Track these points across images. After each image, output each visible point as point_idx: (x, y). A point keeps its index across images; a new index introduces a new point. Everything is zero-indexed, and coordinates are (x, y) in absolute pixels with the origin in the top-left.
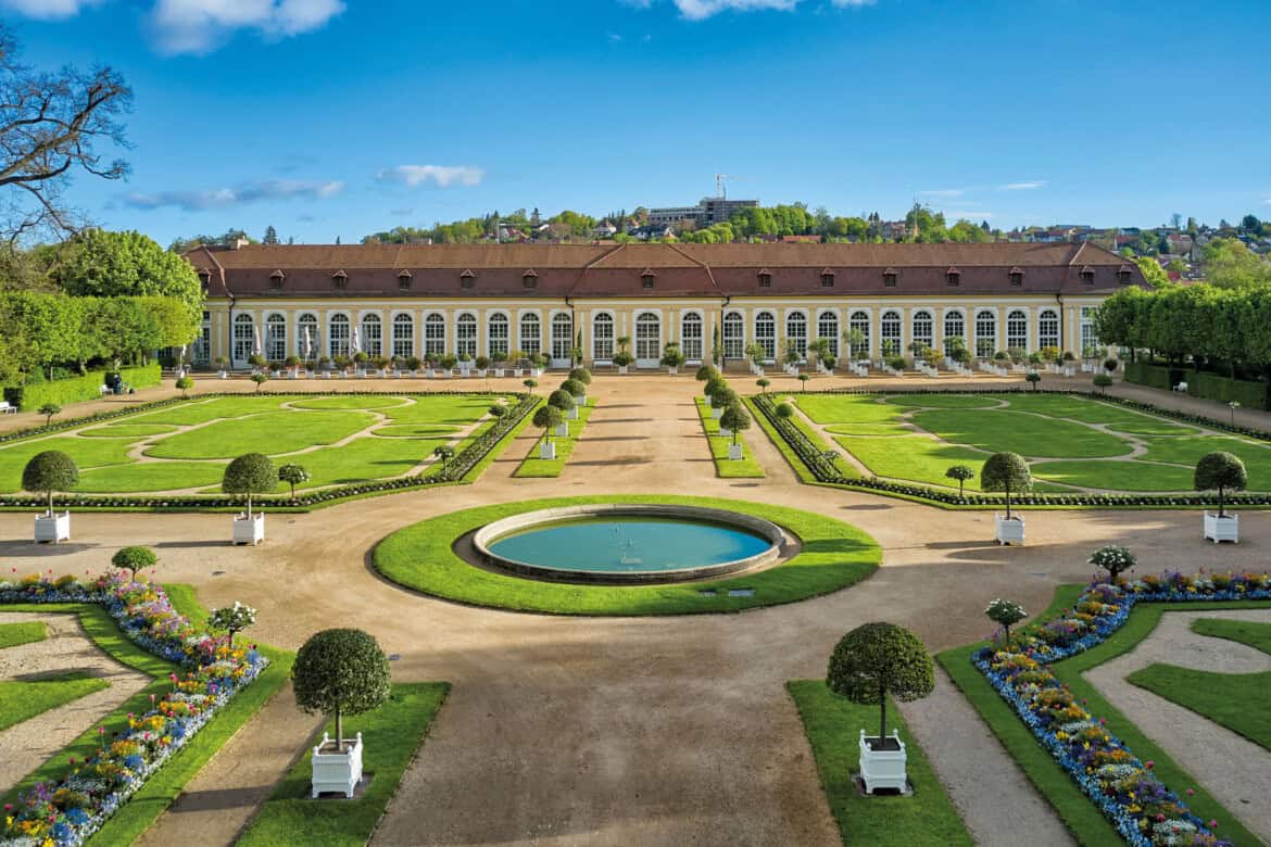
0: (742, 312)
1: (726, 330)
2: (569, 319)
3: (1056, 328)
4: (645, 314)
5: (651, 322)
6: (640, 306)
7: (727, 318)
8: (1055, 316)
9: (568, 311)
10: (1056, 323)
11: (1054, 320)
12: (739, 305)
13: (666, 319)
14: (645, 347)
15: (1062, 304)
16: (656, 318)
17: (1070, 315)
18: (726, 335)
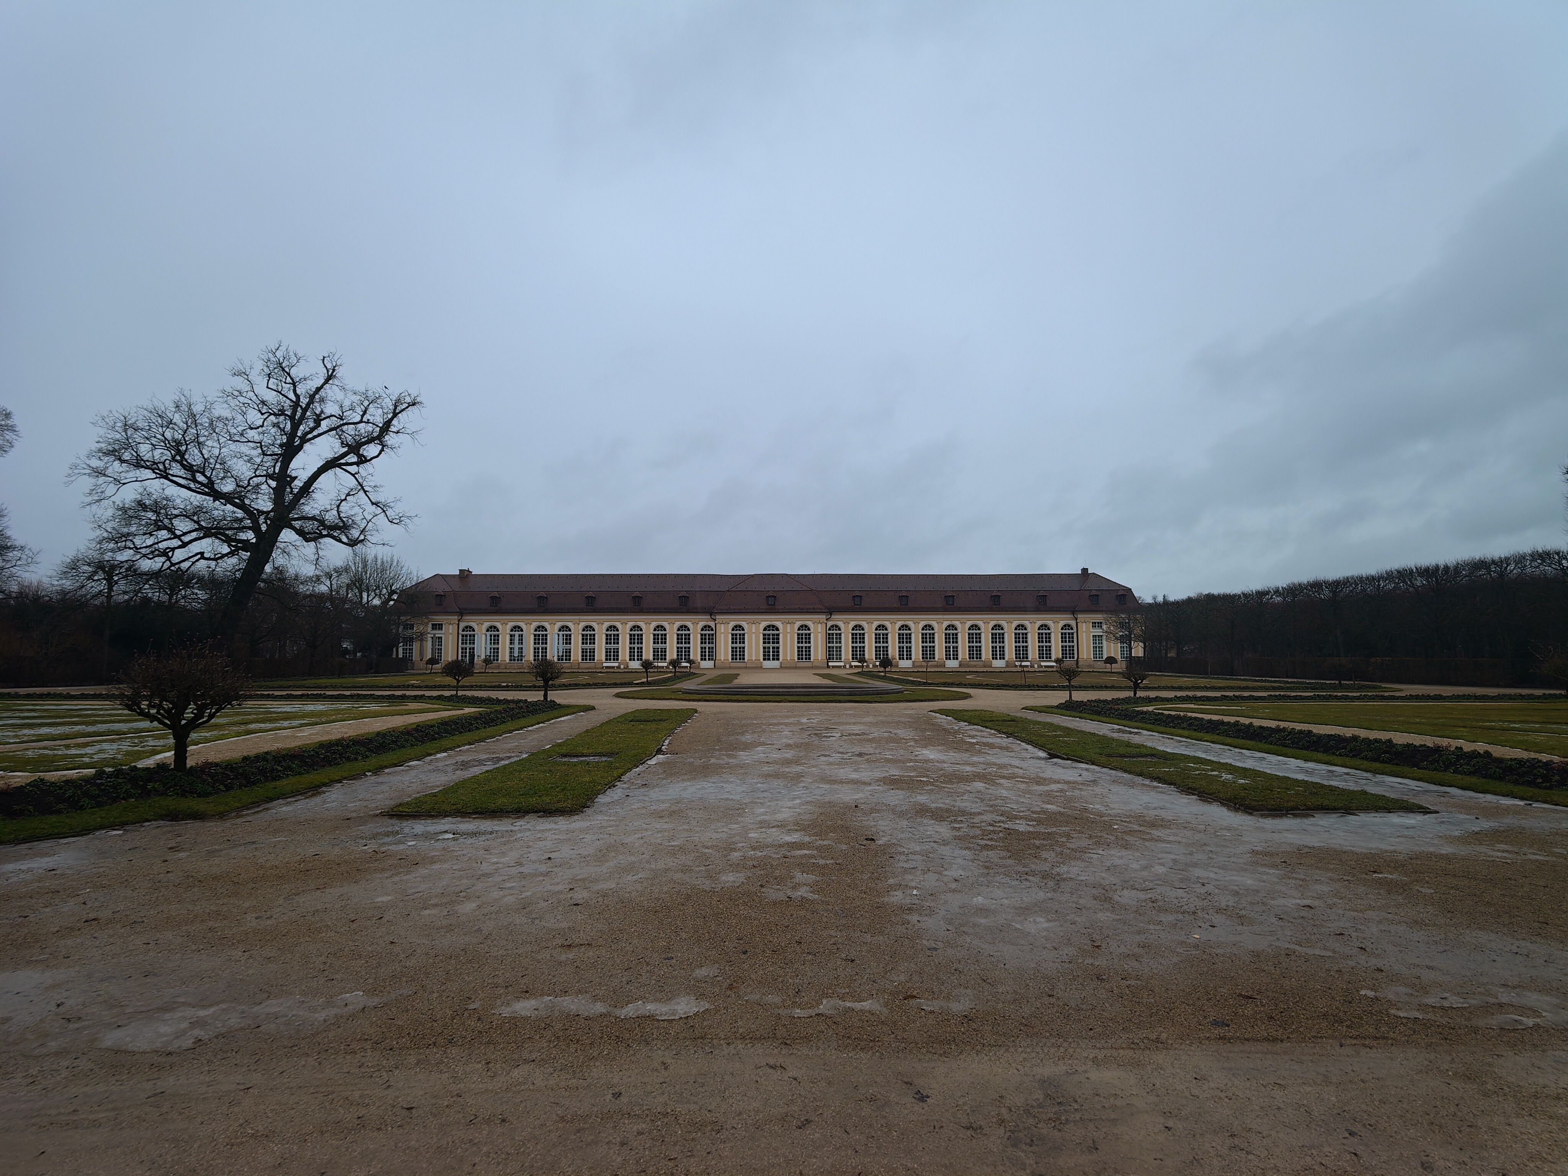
0: (841, 624)
1: (829, 638)
2: (712, 630)
3: (1073, 638)
4: (769, 626)
5: (773, 632)
6: (765, 621)
7: (830, 629)
8: (1072, 629)
9: (712, 624)
10: (1073, 634)
11: (1071, 631)
12: (839, 620)
13: (785, 629)
14: (769, 652)
15: (1076, 619)
16: (777, 629)
17: (1083, 627)
18: (829, 642)
